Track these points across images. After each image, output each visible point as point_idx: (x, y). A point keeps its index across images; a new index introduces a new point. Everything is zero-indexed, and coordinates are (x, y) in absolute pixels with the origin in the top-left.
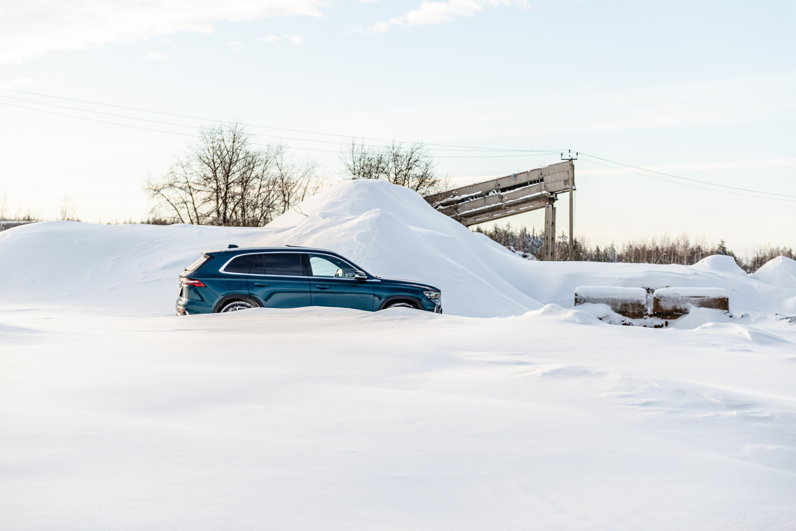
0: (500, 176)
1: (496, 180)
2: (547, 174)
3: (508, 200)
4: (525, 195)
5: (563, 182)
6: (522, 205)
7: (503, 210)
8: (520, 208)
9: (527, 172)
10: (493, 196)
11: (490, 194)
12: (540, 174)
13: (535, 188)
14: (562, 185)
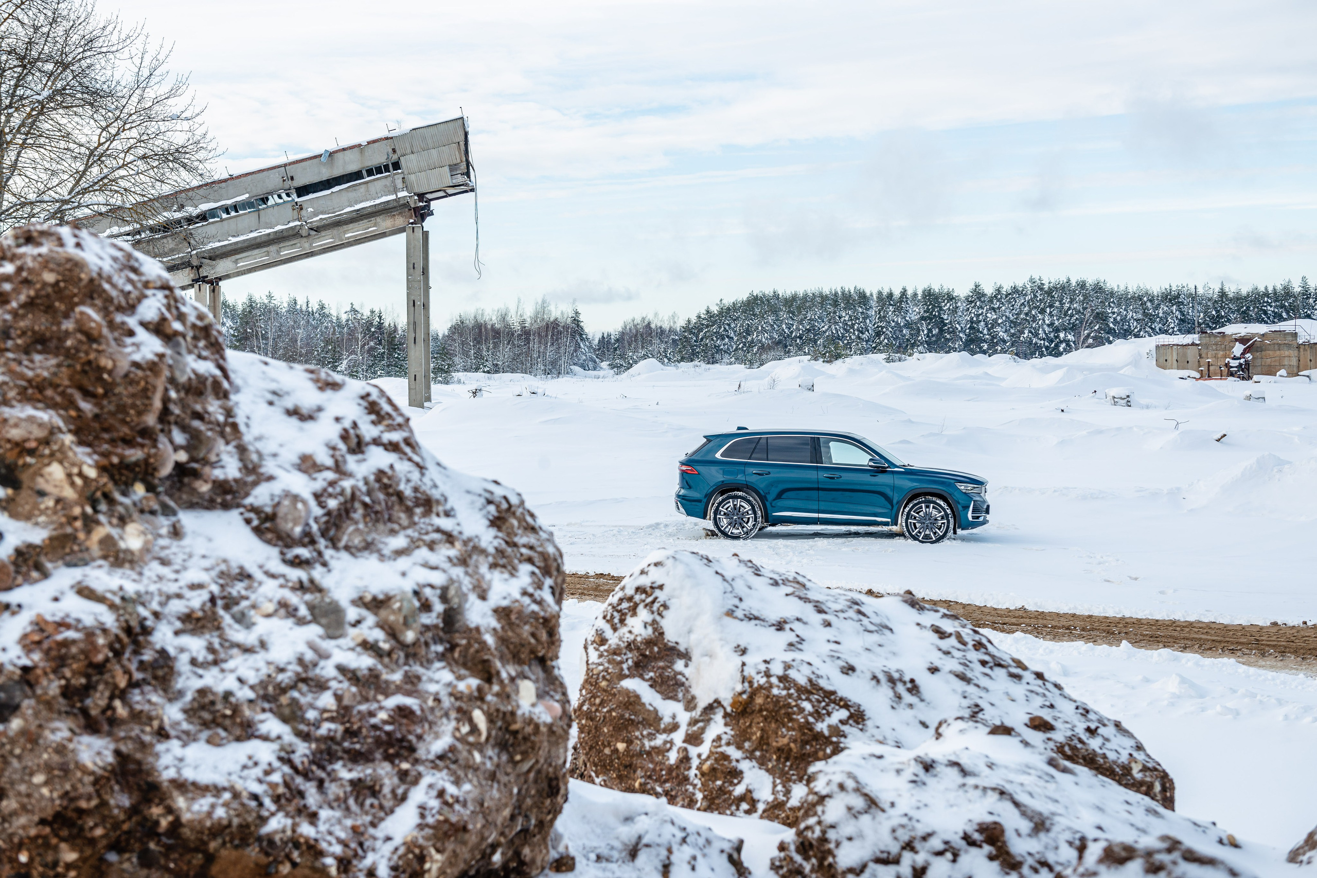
0: (293, 157)
1: (285, 165)
2: (409, 151)
3: (315, 214)
4: (357, 203)
5: (447, 169)
6: (351, 226)
7: (305, 240)
8: (345, 232)
9: (360, 145)
10: (277, 204)
11: (271, 202)
12: (390, 151)
13: (379, 185)
14: (444, 177)
